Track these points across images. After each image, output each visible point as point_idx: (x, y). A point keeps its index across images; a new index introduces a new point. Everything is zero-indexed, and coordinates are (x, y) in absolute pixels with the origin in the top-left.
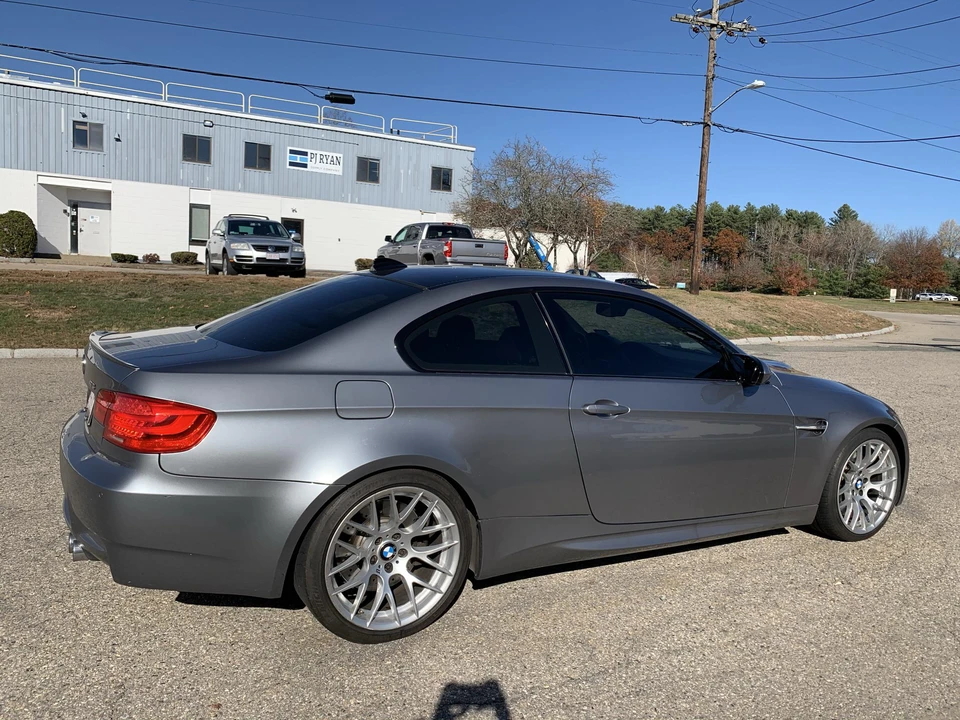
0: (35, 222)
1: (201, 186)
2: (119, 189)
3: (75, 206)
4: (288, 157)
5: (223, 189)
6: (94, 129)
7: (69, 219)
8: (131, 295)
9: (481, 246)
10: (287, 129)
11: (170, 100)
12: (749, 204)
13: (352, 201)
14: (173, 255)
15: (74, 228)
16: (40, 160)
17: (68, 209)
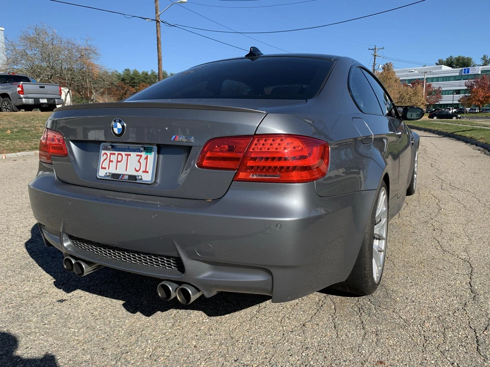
9: (44, 87)
12: (152, 70)
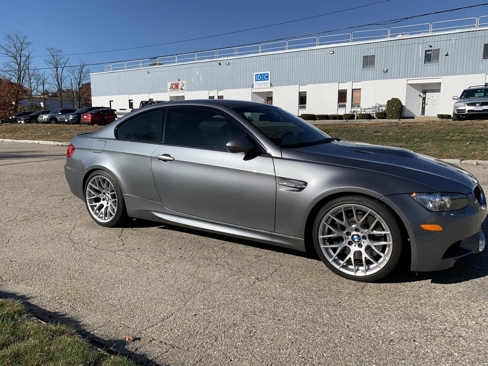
2: (445, 81)
3: (425, 92)
6: (435, 52)
7: (422, 99)
8: (375, 132)
11: (480, 26)
15: (424, 103)
16: (409, 73)
17: (422, 94)
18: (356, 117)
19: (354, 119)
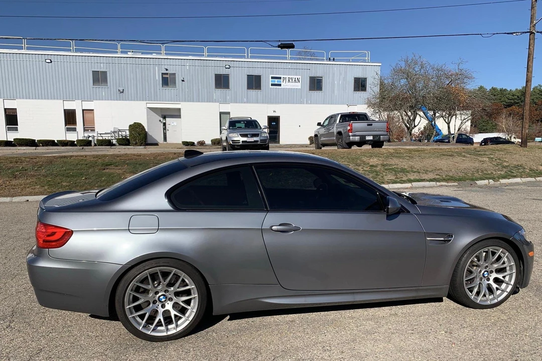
0: (146, 128)
1: (225, 102)
2: (185, 107)
3: (164, 117)
4: (271, 81)
5: (237, 103)
6: (172, 76)
7: (162, 124)
9: (371, 125)
10: (270, 65)
11: (208, 56)
13: (307, 103)
14: (212, 141)
15: (165, 129)
16: (147, 95)
17: (162, 119)
18: (93, 144)
19: (91, 145)
